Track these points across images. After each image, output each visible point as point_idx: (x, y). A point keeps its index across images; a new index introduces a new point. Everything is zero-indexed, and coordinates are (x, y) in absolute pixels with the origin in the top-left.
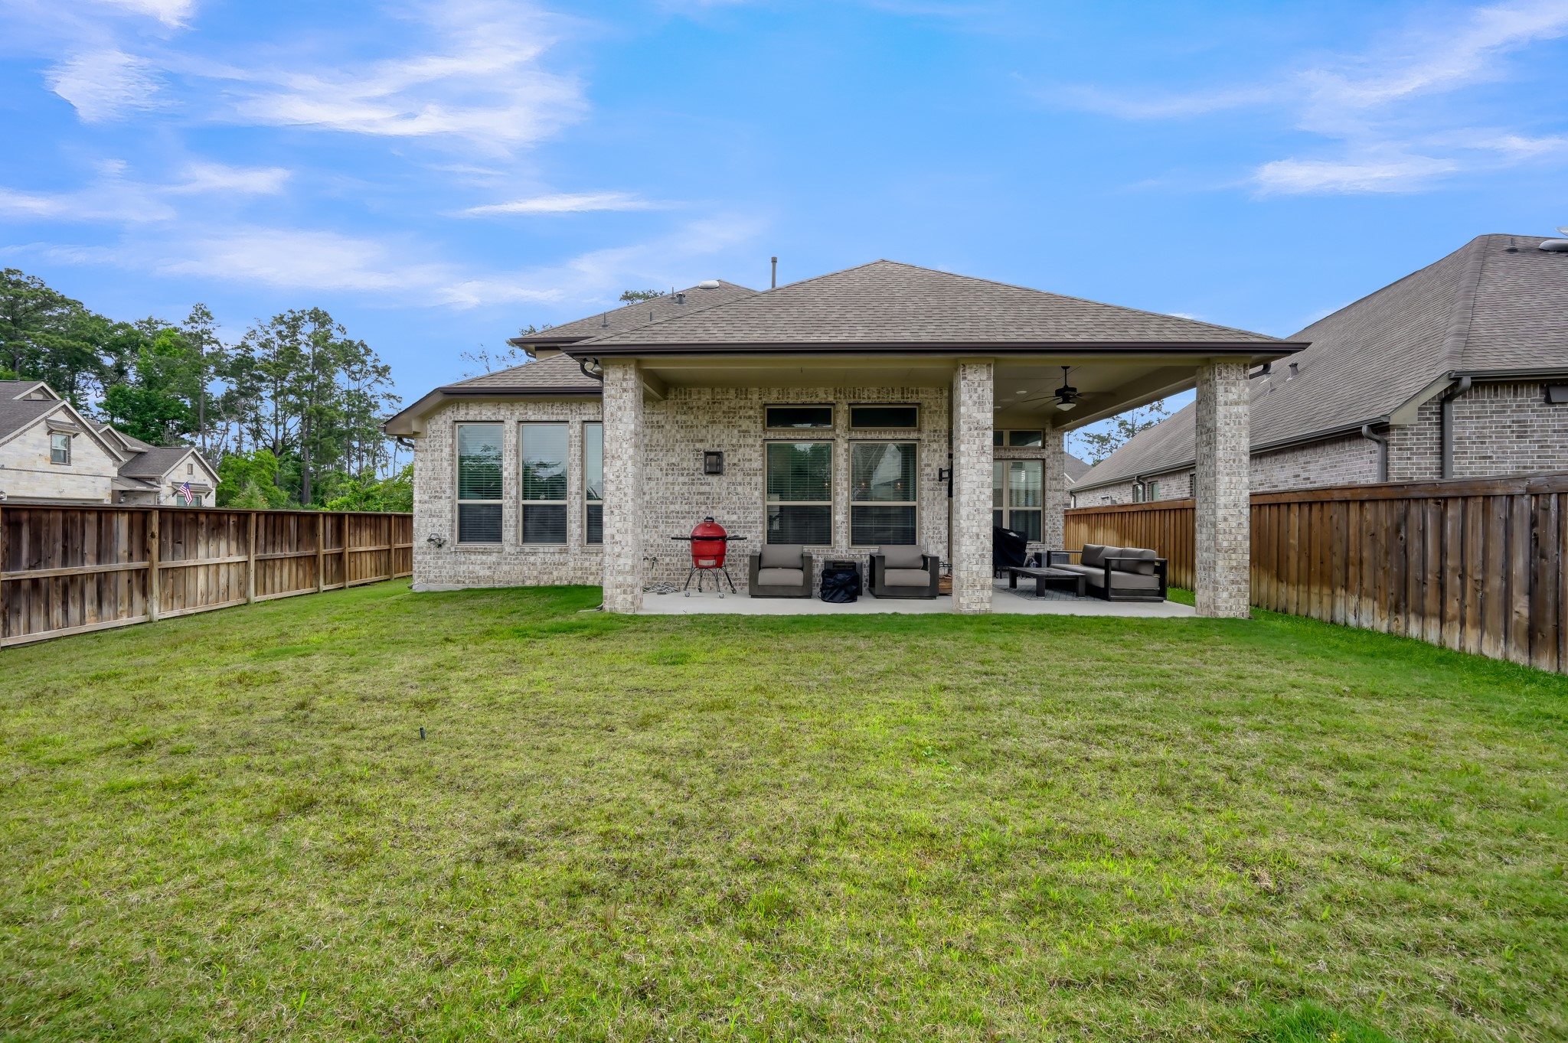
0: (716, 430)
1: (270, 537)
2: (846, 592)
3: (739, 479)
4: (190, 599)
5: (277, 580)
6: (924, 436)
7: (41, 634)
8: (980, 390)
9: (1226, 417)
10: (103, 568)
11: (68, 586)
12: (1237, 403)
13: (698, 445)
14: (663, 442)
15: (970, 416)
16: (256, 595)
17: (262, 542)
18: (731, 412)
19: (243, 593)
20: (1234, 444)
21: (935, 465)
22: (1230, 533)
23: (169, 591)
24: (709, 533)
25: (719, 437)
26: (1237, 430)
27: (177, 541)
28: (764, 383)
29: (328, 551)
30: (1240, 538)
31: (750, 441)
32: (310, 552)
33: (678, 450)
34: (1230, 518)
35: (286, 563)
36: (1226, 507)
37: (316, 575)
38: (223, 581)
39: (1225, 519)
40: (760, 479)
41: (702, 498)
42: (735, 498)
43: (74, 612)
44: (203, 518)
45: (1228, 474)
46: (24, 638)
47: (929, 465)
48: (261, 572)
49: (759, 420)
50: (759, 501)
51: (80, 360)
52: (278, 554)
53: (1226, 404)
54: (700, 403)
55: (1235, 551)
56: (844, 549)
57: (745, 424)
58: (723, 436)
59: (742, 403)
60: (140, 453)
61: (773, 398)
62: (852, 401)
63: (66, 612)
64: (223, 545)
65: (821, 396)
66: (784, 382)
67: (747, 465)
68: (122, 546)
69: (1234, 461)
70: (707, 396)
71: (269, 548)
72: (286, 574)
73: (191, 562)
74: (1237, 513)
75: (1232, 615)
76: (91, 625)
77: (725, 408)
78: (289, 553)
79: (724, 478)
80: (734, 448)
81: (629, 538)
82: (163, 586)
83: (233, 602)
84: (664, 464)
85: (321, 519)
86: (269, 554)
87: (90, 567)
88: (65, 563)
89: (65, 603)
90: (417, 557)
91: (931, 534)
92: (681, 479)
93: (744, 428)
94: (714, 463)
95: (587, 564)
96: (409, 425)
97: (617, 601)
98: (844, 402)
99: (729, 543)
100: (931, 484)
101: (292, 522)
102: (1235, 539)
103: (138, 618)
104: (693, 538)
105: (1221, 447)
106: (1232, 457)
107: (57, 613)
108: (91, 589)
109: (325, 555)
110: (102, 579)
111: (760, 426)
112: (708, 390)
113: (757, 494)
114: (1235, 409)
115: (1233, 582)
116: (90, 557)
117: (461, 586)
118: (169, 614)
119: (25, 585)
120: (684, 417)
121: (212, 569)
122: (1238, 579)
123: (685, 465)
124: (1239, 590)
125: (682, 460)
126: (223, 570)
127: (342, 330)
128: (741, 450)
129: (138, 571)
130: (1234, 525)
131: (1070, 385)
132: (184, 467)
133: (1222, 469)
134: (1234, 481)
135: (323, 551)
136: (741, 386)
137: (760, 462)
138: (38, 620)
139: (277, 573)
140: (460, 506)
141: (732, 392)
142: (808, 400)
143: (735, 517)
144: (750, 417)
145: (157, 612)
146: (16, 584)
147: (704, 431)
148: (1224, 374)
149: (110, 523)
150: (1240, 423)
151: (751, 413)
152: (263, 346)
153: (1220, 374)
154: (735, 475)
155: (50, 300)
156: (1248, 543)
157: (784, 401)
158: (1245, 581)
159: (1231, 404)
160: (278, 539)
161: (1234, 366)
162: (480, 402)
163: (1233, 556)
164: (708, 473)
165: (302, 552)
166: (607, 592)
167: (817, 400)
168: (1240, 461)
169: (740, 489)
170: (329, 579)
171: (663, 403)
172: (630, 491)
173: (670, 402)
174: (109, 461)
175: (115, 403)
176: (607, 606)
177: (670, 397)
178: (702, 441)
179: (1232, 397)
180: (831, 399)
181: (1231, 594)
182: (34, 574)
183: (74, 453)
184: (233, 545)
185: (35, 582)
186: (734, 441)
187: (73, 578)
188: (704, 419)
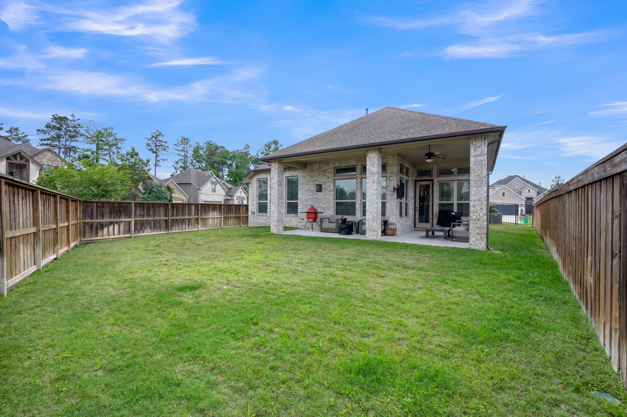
0: (320, 177)
1: (227, 211)
2: (345, 231)
3: (327, 193)
4: (208, 226)
5: (229, 223)
6: (388, 175)
7: (178, 231)
8: (373, 160)
9: (475, 162)
10: (189, 217)
11: (183, 221)
12: (480, 155)
13: (315, 183)
14: (306, 182)
15: (370, 170)
16: (224, 226)
17: (225, 212)
18: (324, 171)
19: (221, 226)
20: (479, 173)
21: (392, 186)
22: (477, 212)
23: (203, 224)
24: (311, 211)
25: (321, 180)
26: (481, 167)
27: (205, 212)
28: (334, 160)
29: (244, 215)
30: (481, 214)
31: (330, 180)
32: (239, 216)
33: (310, 184)
34: (477, 206)
35: (232, 218)
36: (474, 201)
37: (240, 222)
38: (216, 222)
39: (474, 206)
40: (333, 193)
41: (316, 200)
42: (325, 200)
43: (184, 227)
44: (211, 206)
45: (476, 187)
46: (174, 231)
47: (390, 186)
48: (225, 220)
49: (333, 173)
50: (333, 200)
51: (224, 163)
52: (230, 216)
53: (475, 156)
54: (316, 169)
55: (479, 220)
56: (359, 217)
57: (329, 175)
58: (322, 179)
59: (328, 167)
60: (231, 188)
61: (337, 165)
62: (362, 164)
63: (182, 226)
64: (216, 213)
65: (352, 163)
66: (340, 160)
67: (329, 188)
68: (193, 212)
69: (479, 181)
70: (317, 166)
71: (227, 214)
72: (232, 221)
73: (208, 217)
74: (480, 203)
75: (477, 248)
76: (187, 230)
77: (323, 170)
78: (232, 216)
79: (322, 193)
80: (326, 183)
81: (276, 212)
82: (202, 222)
83: (218, 227)
84: (306, 189)
85: (241, 207)
86: (227, 216)
87: (187, 217)
88: (182, 216)
89: (182, 225)
90: (249, 217)
91: (390, 212)
92: (311, 194)
93: (328, 176)
94: (319, 188)
95: (286, 220)
96: (246, 181)
97: (274, 230)
98: (359, 164)
99: (318, 214)
100: (390, 193)
101: (234, 207)
102: (479, 215)
103: (196, 229)
104: (307, 213)
105: (472, 175)
106: (478, 179)
107: (181, 227)
108: (187, 222)
109: (243, 217)
110: (189, 220)
111: (333, 175)
112: (318, 164)
113: (332, 198)
114: (479, 158)
115: (478, 234)
116: (187, 215)
117: (258, 225)
118: (203, 229)
119: (175, 220)
120: (311, 174)
121: (213, 219)
122: (481, 232)
123: (311, 189)
124: (481, 237)
125: (311, 187)
126: (215, 219)
127: (281, 146)
128: (327, 183)
129: (196, 218)
130: (479, 209)
131: (431, 152)
132: (239, 192)
133: (473, 184)
134: (479, 189)
135: (242, 215)
136: (327, 162)
137: (333, 187)
138: (177, 228)
139: (229, 221)
140: (259, 203)
141: (325, 164)
142: (348, 165)
143: (325, 206)
144: (330, 172)
145: (200, 229)
146: (173, 220)
147: (317, 178)
148: (474, 143)
149: (191, 207)
150: (482, 164)
151: (330, 171)
152: (262, 153)
153: (472, 143)
154: (325, 192)
155: (217, 148)
156: (486, 217)
157: (340, 166)
158: (484, 234)
159: (478, 156)
160: (230, 212)
161: (479, 139)
162: (262, 173)
163: (478, 222)
164: (317, 191)
165: (236, 216)
166: (272, 227)
167: (350, 165)
168: (482, 180)
169: (327, 196)
170: (244, 223)
171: (306, 169)
172: (277, 198)
173: (308, 169)
174: (223, 191)
175: (230, 174)
176: (271, 231)
177: (308, 167)
178: (316, 181)
179: (477, 153)
180: (355, 164)
181: (477, 239)
182: (176, 218)
183: (216, 189)
184: (218, 213)
185: (177, 220)
186: (325, 180)
187: (184, 219)
188: (317, 174)
